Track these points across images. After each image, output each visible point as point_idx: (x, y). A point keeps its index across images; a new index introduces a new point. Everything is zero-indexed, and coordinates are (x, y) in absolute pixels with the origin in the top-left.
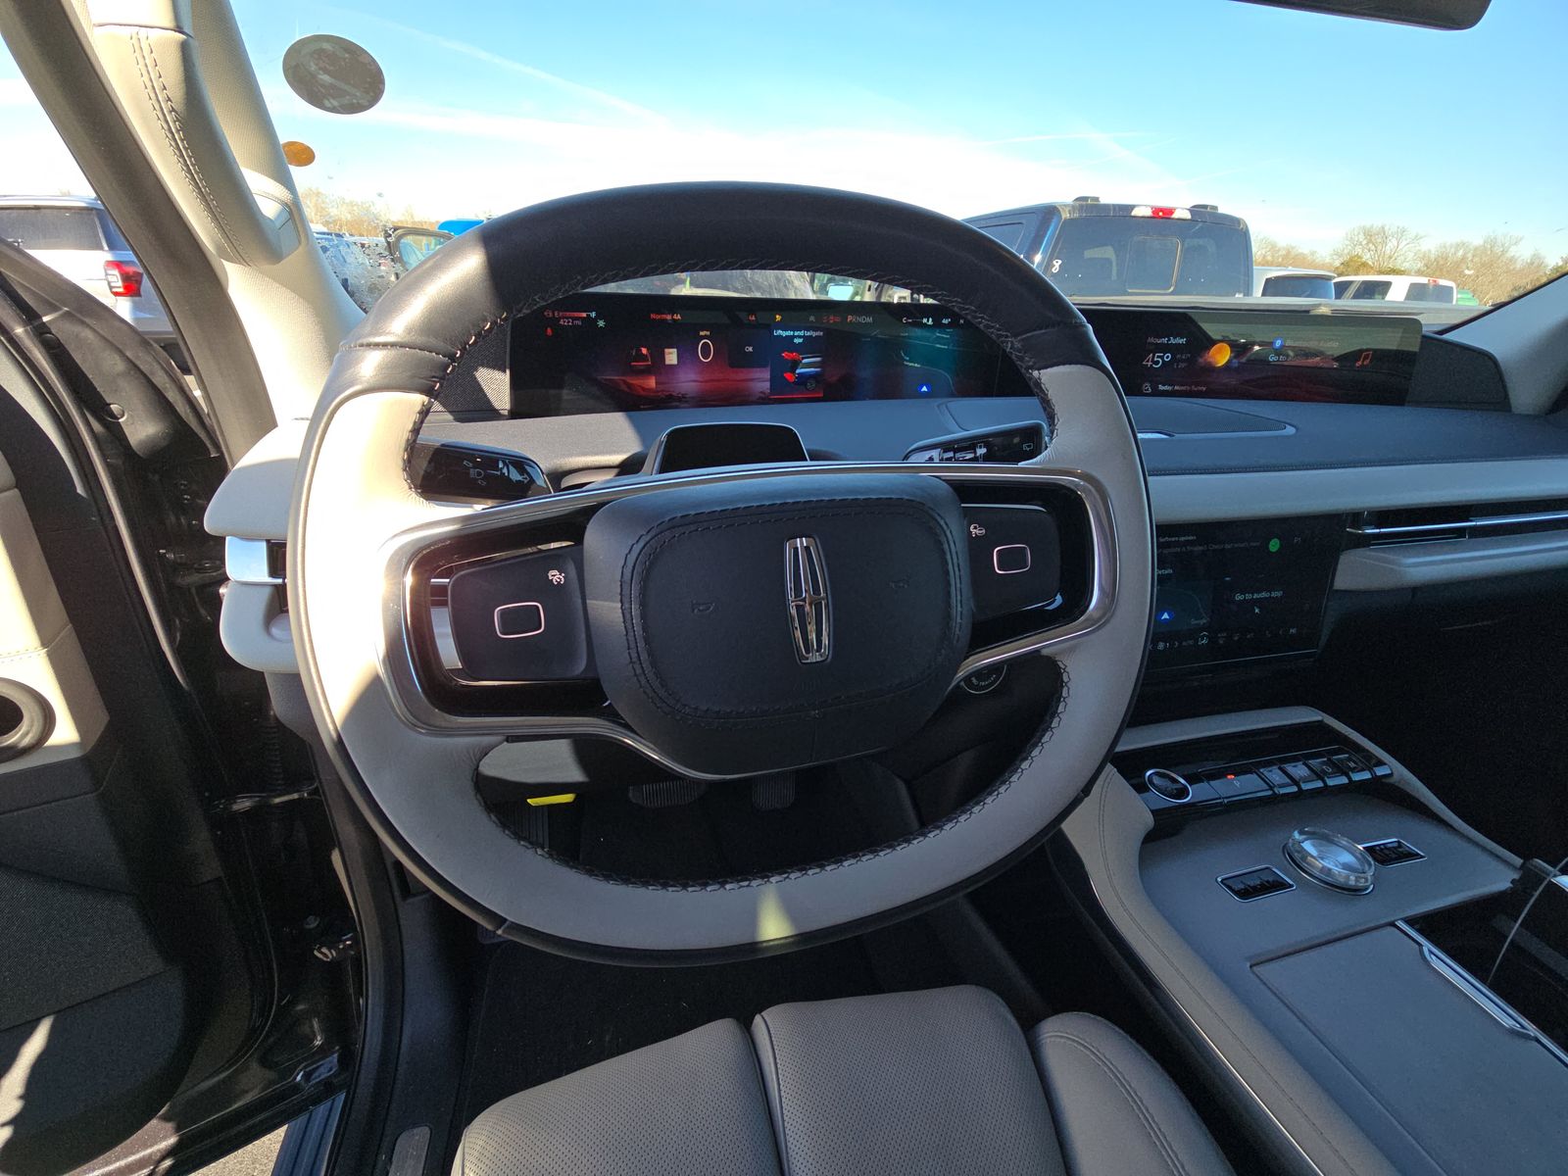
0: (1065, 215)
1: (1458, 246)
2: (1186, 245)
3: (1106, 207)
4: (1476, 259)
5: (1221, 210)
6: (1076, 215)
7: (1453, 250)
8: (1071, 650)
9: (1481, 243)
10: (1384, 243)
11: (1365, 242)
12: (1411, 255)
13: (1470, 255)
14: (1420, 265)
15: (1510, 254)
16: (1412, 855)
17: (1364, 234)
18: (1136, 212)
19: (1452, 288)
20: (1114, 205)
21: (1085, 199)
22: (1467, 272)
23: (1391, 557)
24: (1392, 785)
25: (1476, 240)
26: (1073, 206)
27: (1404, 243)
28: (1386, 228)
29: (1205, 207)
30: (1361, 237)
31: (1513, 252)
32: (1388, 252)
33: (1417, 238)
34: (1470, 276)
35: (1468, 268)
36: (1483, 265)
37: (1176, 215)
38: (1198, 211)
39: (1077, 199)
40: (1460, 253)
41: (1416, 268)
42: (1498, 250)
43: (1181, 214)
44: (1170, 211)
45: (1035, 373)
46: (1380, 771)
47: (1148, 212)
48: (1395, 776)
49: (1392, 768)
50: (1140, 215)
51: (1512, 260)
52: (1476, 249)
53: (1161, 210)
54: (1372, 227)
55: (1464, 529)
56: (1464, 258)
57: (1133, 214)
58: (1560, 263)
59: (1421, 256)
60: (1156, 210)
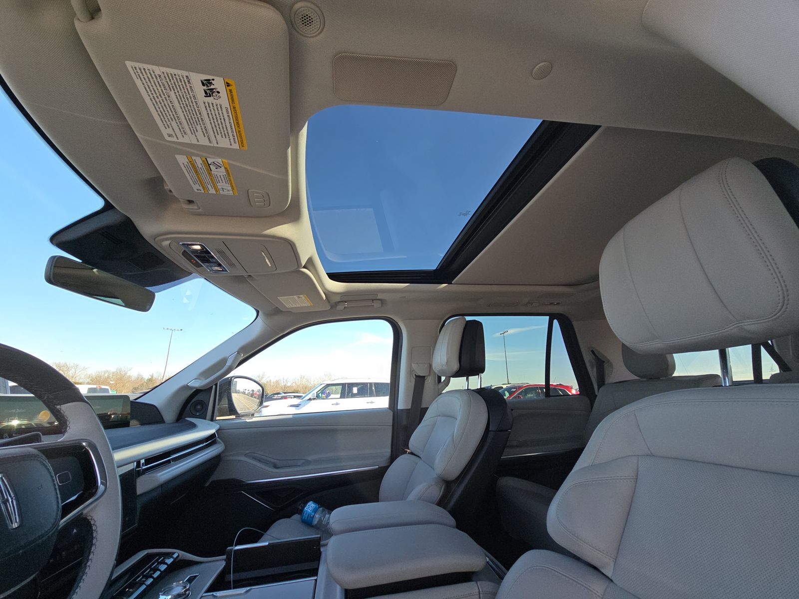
1: (105, 372)
4: (115, 377)
7: (103, 374)
8: (92, 510)
9: (115, 370)
12: (83, 376)
13: (111, 376)
14: (88, 380)
15: (128, 374)
16: (196, 576)
19: (108, 389)
22: (111, 382)
23: (154, 475)
24: (181, 560)
25: (113, 369)
27: (79, 371)
28: (68, 364)
32: (71, 375)
33: (84, 368)
34: (113, 384)
35: (111, 381)
36: (118, 379)
40: (106, 375)
41: (86, 382)
42: (123, 373)
45: (58, 407)
46: (175, 556)
48: (180, 555)
49: (177, 553)
51: (129, 377)
52: (113, 373)
54: (60, 363)
55: (170, 460)
56: (108, 377)
58: (150, 378)
59: (88, 376)
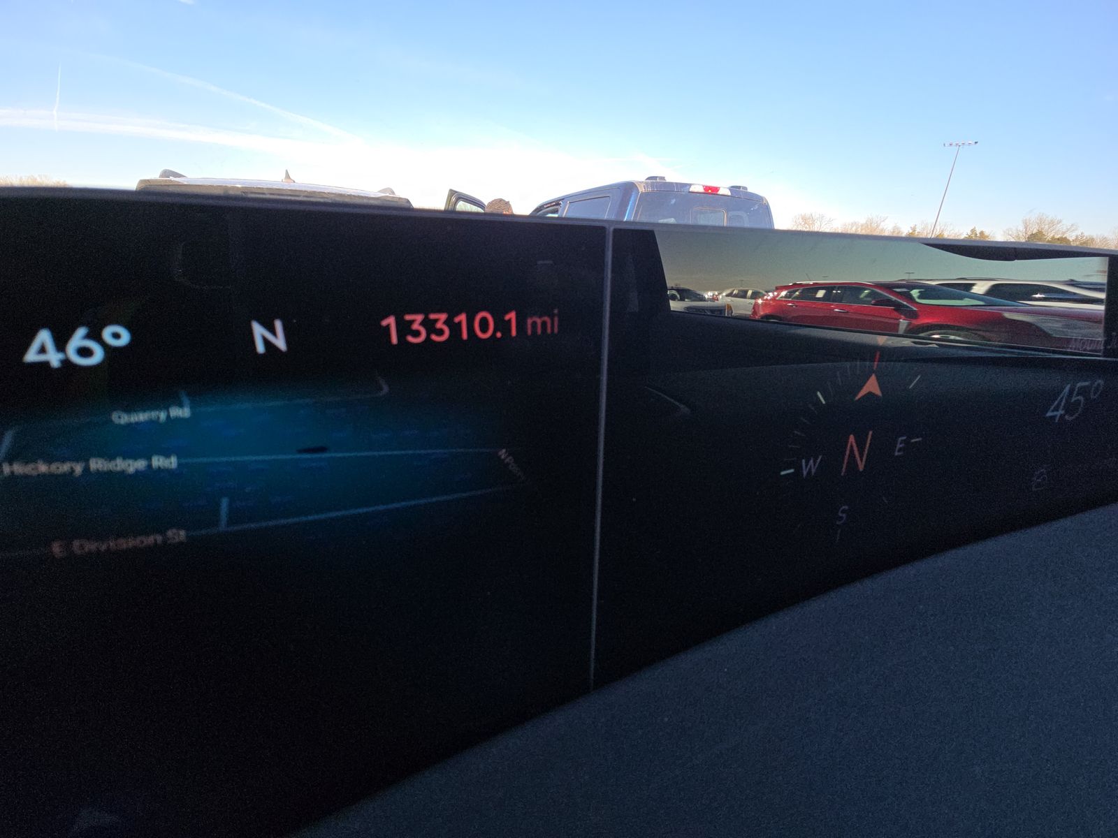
0: (641, 189)
1: (853, 224)
2: (730, 215)
3: (671, 184)
5: (750, 190)
6: (650, 190)
10: (813, 224)
11: (803, 223)
15: (881, 227)
17: (802, 219)
18: (692, 189)
20: (676, 183)
21: (655, 178)
25: (862, 221)
26: (647, 183)
27: (824, 223)
29: (739, 187)
30: (801, 220)
31: (882, 225)
33: (830, 221)
37: (720, 192)
38: (734, 189)
39: (648, 179)
42: (874, 225)
43: (724, 191)
44: (715, 190)
47: (701, 190)
50: (696, 191)
52: (862, 226)
53: (710, 188)
57: (691, 190)
60: (707, 188)
